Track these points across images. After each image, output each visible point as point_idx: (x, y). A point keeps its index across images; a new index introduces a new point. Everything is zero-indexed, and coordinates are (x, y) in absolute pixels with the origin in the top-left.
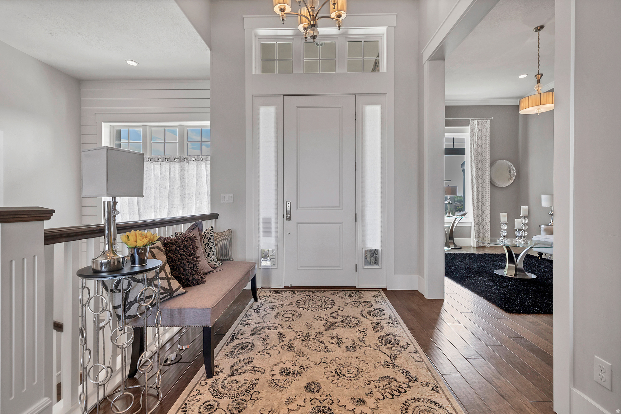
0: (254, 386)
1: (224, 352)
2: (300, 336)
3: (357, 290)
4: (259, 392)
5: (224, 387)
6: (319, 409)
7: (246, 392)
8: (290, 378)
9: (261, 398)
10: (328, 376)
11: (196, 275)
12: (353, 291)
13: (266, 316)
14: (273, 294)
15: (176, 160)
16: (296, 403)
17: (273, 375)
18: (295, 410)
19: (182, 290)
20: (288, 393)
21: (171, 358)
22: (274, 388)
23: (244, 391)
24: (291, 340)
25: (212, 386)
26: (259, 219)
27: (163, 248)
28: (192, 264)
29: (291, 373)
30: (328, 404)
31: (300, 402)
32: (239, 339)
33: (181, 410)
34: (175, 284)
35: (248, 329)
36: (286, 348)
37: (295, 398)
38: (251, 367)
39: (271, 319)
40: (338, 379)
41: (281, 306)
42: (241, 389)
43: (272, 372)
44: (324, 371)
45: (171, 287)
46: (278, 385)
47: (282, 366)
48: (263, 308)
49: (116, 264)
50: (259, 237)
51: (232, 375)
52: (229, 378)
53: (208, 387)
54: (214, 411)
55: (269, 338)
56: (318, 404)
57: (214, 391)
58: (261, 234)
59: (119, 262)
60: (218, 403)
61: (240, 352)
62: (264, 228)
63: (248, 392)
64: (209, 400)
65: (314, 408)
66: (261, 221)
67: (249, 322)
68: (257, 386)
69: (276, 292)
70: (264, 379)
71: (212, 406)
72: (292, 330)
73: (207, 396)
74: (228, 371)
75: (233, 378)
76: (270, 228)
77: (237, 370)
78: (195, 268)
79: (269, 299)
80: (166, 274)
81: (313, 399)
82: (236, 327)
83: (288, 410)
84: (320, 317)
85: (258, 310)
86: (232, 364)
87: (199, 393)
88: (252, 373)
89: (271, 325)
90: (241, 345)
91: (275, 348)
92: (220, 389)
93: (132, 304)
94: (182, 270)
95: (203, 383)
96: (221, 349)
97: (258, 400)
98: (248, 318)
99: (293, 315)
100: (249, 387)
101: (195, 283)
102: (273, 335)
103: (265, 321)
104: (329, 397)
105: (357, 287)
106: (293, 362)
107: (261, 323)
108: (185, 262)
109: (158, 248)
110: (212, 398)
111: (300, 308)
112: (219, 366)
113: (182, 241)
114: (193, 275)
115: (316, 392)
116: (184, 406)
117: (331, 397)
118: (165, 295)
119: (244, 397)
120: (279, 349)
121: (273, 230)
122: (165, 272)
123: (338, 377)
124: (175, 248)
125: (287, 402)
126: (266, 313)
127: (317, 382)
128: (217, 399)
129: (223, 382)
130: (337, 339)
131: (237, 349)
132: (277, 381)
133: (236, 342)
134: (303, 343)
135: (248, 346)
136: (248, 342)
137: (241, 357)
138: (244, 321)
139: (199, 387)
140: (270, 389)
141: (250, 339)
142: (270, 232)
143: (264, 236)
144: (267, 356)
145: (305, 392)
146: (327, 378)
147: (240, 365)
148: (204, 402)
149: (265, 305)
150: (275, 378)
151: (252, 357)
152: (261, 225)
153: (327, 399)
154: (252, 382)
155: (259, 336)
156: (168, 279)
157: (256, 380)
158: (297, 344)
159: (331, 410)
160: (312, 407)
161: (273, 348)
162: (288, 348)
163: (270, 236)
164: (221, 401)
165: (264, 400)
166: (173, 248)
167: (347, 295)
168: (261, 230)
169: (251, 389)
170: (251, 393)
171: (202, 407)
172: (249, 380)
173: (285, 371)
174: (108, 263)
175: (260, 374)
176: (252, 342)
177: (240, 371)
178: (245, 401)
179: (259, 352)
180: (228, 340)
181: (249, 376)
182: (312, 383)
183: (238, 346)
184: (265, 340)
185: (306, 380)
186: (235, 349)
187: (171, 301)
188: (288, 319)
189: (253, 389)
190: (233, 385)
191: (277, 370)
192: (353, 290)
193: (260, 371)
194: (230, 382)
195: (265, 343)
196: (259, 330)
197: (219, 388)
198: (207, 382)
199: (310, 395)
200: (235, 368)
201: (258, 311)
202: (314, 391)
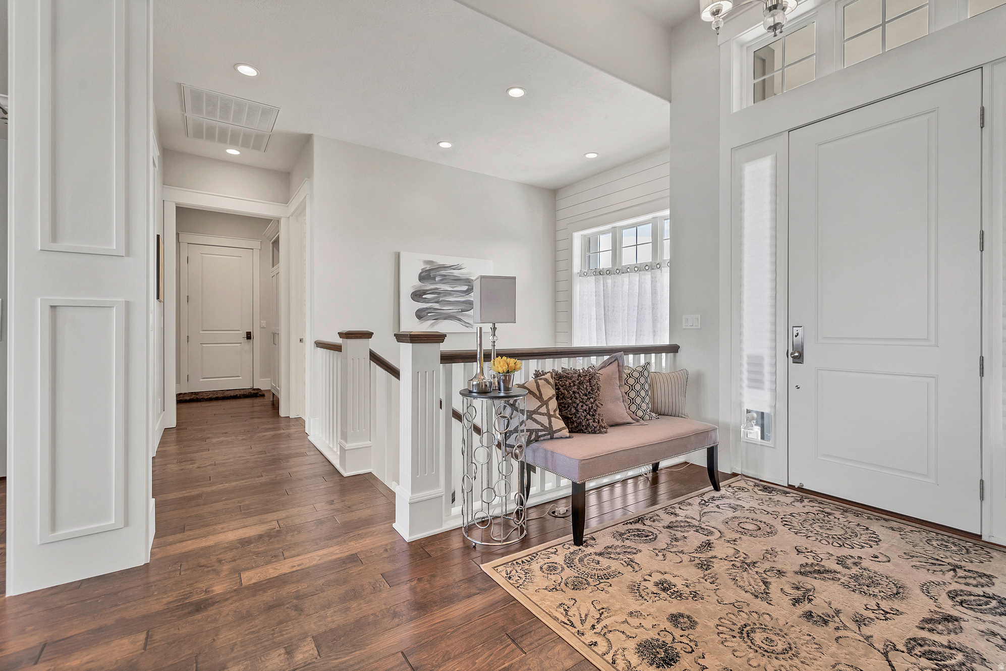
0: (612, 577)
1: (614, 530)
2: (736, 559)
3: (981, 543)
4: (611, 585)
5: (581, 560)
6: (662, 645)
7: (598, 577)
8: (663, 594)
9: (607, 592)
10: (721, 624)
11: (591, 421)
12: (967, 542)
13: (712, 513)
14: (756, 490)
15: (647, 268)
16: (642, 621)
17: (645, 580)
18: (632, 625)
19: (566, 432)
20: (643, 607)
21: (560, 511)
22: (632, 592)
23: (596, 575)
24: (715, 557)
25: (571, 553)
26: (741, 357)
27: (551, 381)
28: (586, 406)
29: (672, 591)
30: (681, 649)
31: (648, 623)
32: (644, 524)
33: (530, 556)
34: (558, 423)
35: (667, 519)
36: (697, 561)
37: (646, 616)
38: (628, 558)
39: (715, 521)
40: (734, 637)
41: (752, 510)
42: (596, 572)
43: (648, 576)
44: (724, 615)
45: (552, 426)
46: (640, 592)
47: (668, 577)
48: (717, 503)
49: (484, 387)
50: (741, 387)
51: (601, 554)
52: (594, 556)
53: (567, 552)
54: (554, 574)
55: (685, 540)
56: (669, 639)
57: (569, 558)
58: (745, 382)
59: (486, 385)
60: (563, 569)
61: (631, 538)
62: (749, 372)
63: (600, 578)
64: (558, 562)
65: (658, 640)
66: (745, 360)
67: (678, 511)
68: (614, 579)
69: (765, 489)
70: (629, 576)
71: (555, 569)
72: (735, 547)
73: (559, 559)
74: (598, 549)
75: (597, 558)
76: (761, 373)
77: (609, 553)
78: (592, 412)
79: (741, 494)
80: (548, 410)
81: (666, 631)
82: (655, 511)
83: (625, 620)
84: (811, 552)
85: (707, 502)
86: (610, 545)
87: (555, 553)
88: (623, 564)
89: (706, 527)
90: (640, 531)
91: (681, 555)
92: (577, 560)
93: (511, 433)
94: (573, 410)
95: (567, 546)
96: (613, 526)
97: (602, 591)
98: (681, 507)
99: (760, 529)
100: (605, 574)
101: (590, 430)
102: (695, 539)
103: (703, 519)
104: (692, 644)
105: (984, 538)
106: (687, 582)
107: (694, 519)
108: (578, 401)
109: (546, 380)
110: (562, 563)
111: (785, 525)
112: (595, 539)
113: (579, 376)
114: (588, 420)
115: (681, 628)
116: (534, 555)
117: (696, 646)
118: (544, 433)
119: (590, 580)
120: (686, 558)
121: (767, 377)
122: (547, 407)
123: (738, 635)
124: (570, 384)
125: (632, 613)
126: (717, 510)
127: (696, 619)
128: (565, 566)
129: (586, 556)
130: (804, 593)
131: (630, 534)
132: (642, 588)
133: (639, 526)
134: (732, 569)
135: (647, 536)
136: (651, 532)
137: (628, 543)
138: (674, 508)
139: (559, 548)
140: (626, 590)
141: (658, 530)
142: (761, 381)
143: (749, 387)
144: (661, 557)
145: (665, 618)
146: (718, 625)
147: (618, 550)
148: (552, 562)
149: (726, 500)
150: (644, 583)
151: (640, 549)
152: (745, 367)
153: (688, 644)
154: (613, 573)
155: (673, 532)
156: (550, 417)
157: (619, 573)
158: (719, 567)
159: (678, 656)
160: (657, 637)
161: (677, 553)
162: (699, 564)
163: (761, 388)
164: (567, 570)
165: (608, 595)
166: (567, 383)
167: (934, 543)
168: (745, 375)
169: (606, 577)
170: (601, 581)
171: (547, 564)
172: (613, 568)
173: (665, 585)
174: (478, 385)
175: (631, 570)
176: (657, 534)
177: (612, 556)
178: (588, 584)
179: (655, 549)
180: (630, 520)
181: (615, 565)
182: (686, 616)
183: (636, 530)
184: (676, 540)
185: (683, 608)
186: (630, 532)
187: (551, 442)
188: (743, 530)
189: (608, 578)
190: (592, 564)
191: (657, 577)
192: (968, 539)
193: (634, 568)
194: (591, 560)
195: (674, 543)
196: (681, 526)
197: (575, 559)
198: (571, 547)
199: (668, 625)
200: (609, 550)
201: (707, 504)
202: (679, 625)
